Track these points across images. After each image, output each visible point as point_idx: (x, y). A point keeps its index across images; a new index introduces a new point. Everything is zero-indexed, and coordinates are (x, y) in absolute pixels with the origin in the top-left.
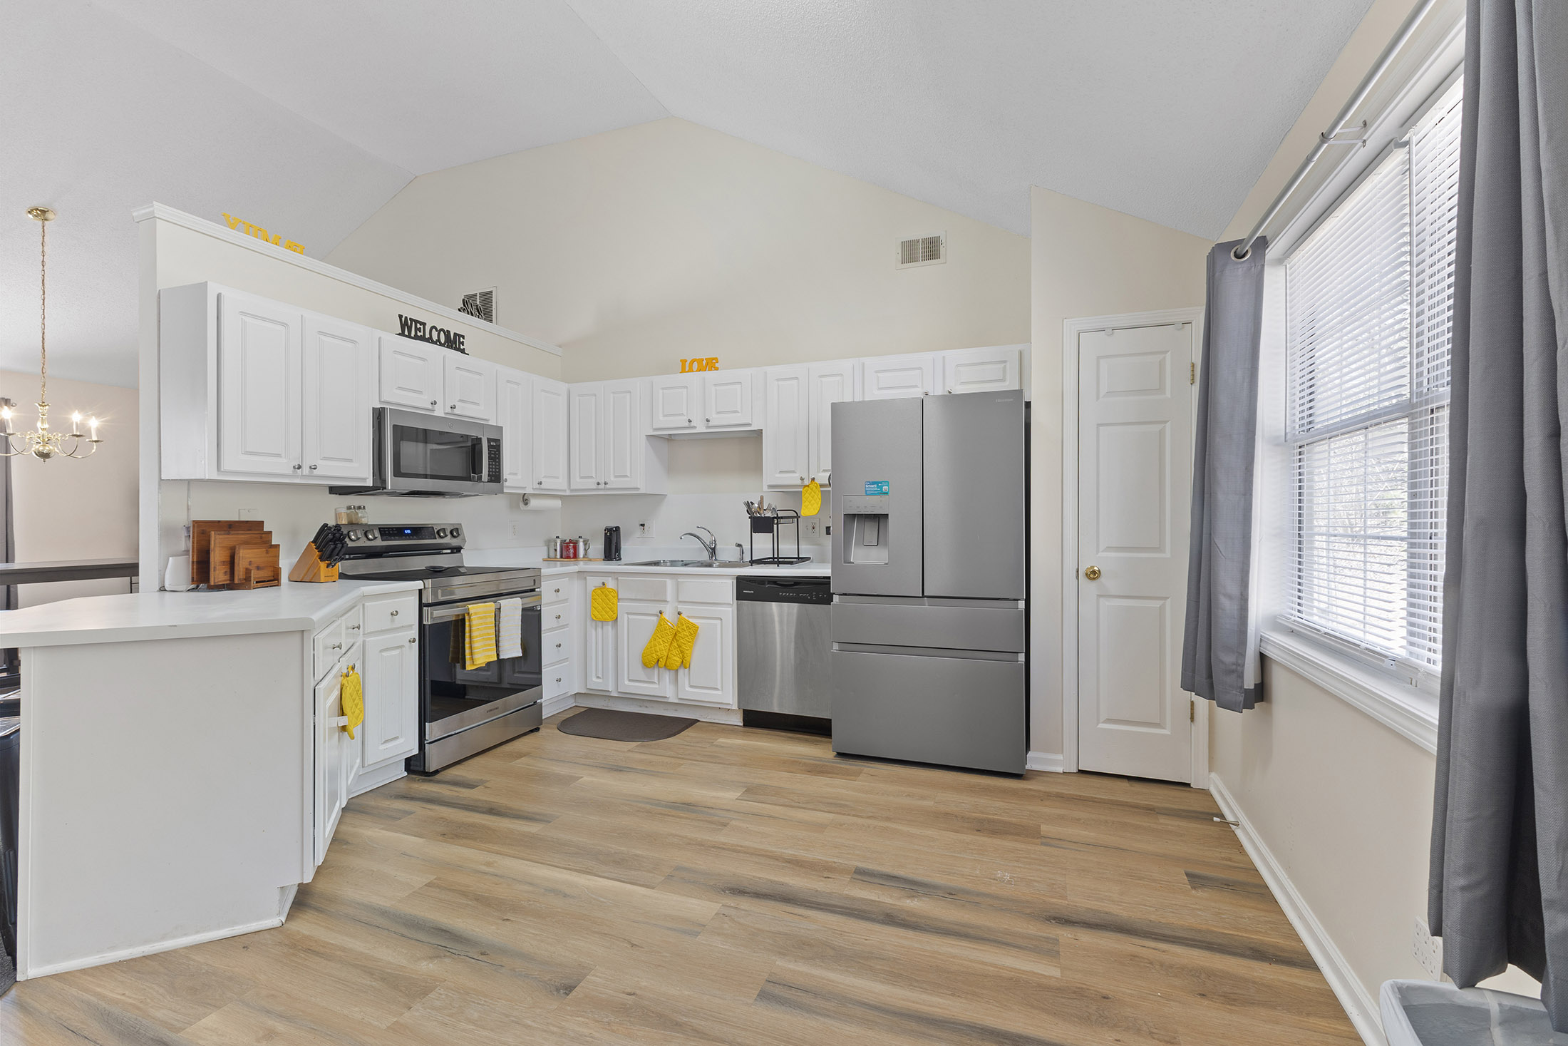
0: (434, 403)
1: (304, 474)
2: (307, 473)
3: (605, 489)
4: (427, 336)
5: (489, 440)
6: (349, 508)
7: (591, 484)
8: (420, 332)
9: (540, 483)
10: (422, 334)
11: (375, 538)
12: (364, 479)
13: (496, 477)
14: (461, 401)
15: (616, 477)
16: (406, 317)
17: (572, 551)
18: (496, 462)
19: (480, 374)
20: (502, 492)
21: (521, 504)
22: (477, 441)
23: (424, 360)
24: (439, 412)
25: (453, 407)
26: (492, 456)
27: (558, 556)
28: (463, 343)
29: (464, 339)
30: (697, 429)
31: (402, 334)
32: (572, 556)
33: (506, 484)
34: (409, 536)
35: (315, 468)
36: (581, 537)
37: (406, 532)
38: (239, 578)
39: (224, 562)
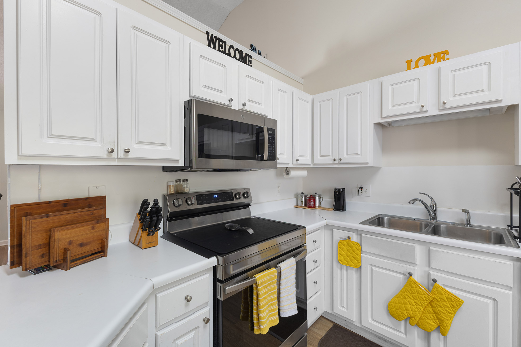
0: (231, 100)
1: (119, 157)
2: (122, 156)
3: (339, 164)
4: (227, 52)
5: (269, 129)
6: (177, 181)
7: (328, 160)
8: (222, 48)
9: (297, 160)
10: (223, 49)
11: (192, 204)
12: (178, 161)
13: (273, 157)
14: (249, 100)
15: (348, 155)
16: (212, 35)
17: (313, 203)
18: (272, 146)
19: (262, 82)
20: (276, 167)
21: (285, 174)
22: (260, 130)
23: (224, 66)
24: (235, 106)
25: (244, 105)
26: (270, 141)
27: (303, 205)
28: (251, 61)
29: (251, 58)
30: (428, 112)
31: (209, 46)
32: (312, 206)
33: (278, 161)
34: (216, 200)
35: (128, 152)
36: (316, 193)
37: (214, 196)
38: (55, 260)
39: (40, 245)
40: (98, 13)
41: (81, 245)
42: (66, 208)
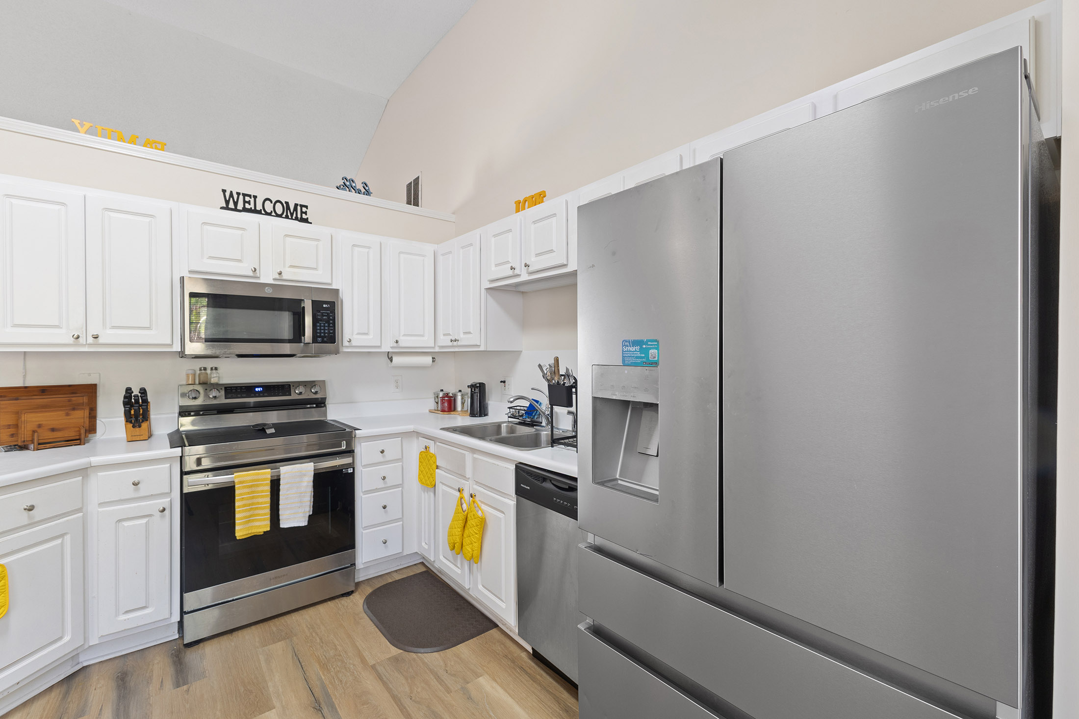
0: (257, 270)
1: (88, 342)
2: (91, 342)
3: (458, 346)
4: (259, 208)
5: (316, 302)
6: (200, 369)
7: (448, 341)
8: (250, 205)
9: (397, 342)
10: (252, 206)
13: (330, 337)
15: (464, 333)
16: (231, 192)
18: (329, 324)
19: (317, 240)
22: (295, 303)
23: (243, 229)
25: (281, 273)
26: (324, 318)
28: (306, 213)
29: (308, 209)
30: (521, 277)
31: (227, 208)
33: (344, 344)
34: (259, 394)
35: (97, 337)
36: (460, 391)
37: (257, 389)
38: (23, 440)
39: (10, 425)
40: (63, 204)
41: (53, 430)
42: (43, 394)
